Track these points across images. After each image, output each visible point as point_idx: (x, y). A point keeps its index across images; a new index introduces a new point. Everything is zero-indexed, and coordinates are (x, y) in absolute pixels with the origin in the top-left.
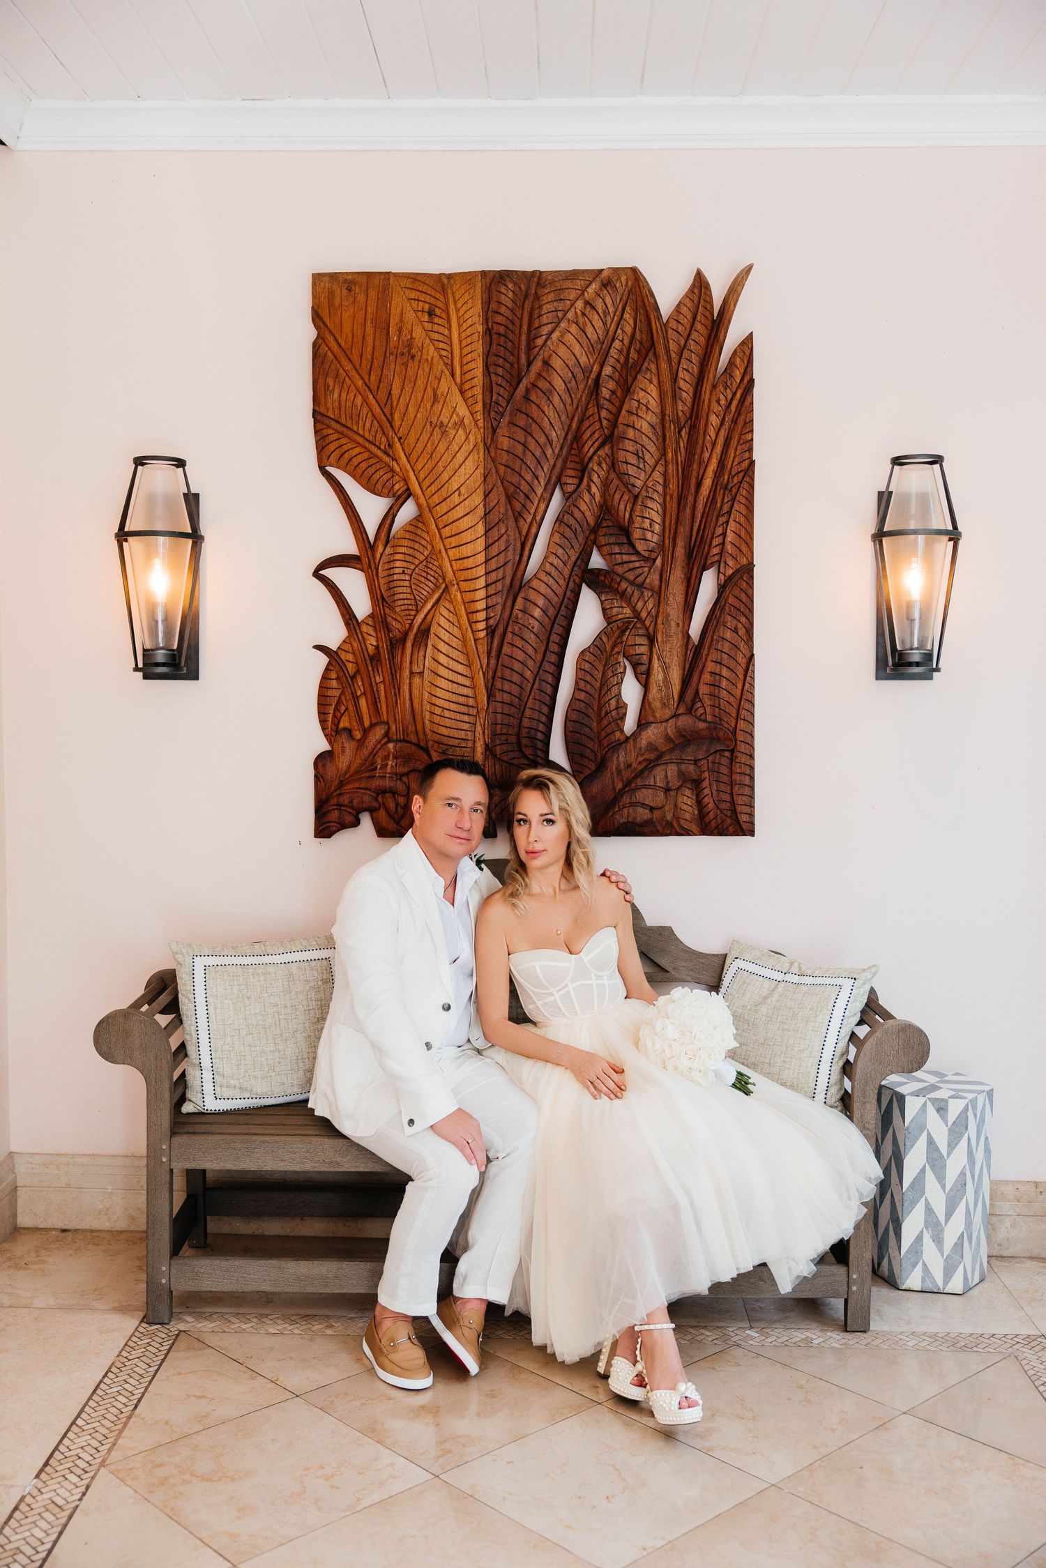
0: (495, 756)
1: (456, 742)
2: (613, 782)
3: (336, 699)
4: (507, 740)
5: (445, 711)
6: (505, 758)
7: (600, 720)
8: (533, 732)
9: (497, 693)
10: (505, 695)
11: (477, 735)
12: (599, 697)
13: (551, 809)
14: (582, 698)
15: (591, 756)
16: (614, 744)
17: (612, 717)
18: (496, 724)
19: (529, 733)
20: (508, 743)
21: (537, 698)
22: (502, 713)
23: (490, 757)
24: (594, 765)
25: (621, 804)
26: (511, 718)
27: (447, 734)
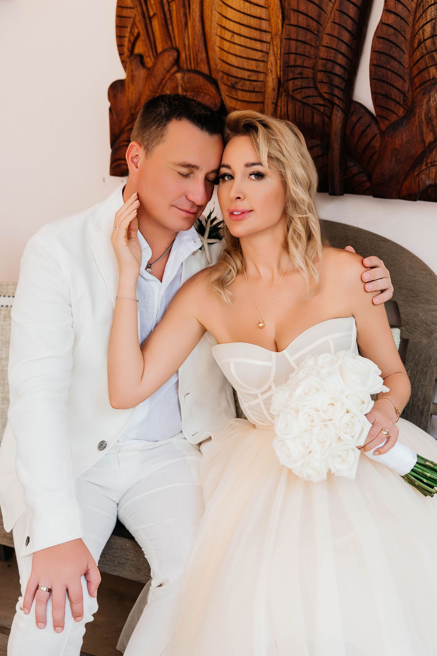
0: (289, 94)
1: (246, 75)
2: (422, 133)
3: (132, 20)
4: (301, 74)
5: (235, 36)
6: (299, 97)
7: (413, 51)
8: (330, 64)
9: (292, 15)
10: (301, 17)
11: (269, 66)
12: (414, 22)
13: (259, 157)
14: (390, 22)
15: (399, 98)
16: (428, 83)
17: (426, 48)
18: (289, 53)
19: (325, 66)
20: (302, 78)
21: (336, 21)
22: (297, 40)
23: (284, 94)
24: (402, 109)
25: (429, 161)
26: (307, 46)
27: (236, 64)
